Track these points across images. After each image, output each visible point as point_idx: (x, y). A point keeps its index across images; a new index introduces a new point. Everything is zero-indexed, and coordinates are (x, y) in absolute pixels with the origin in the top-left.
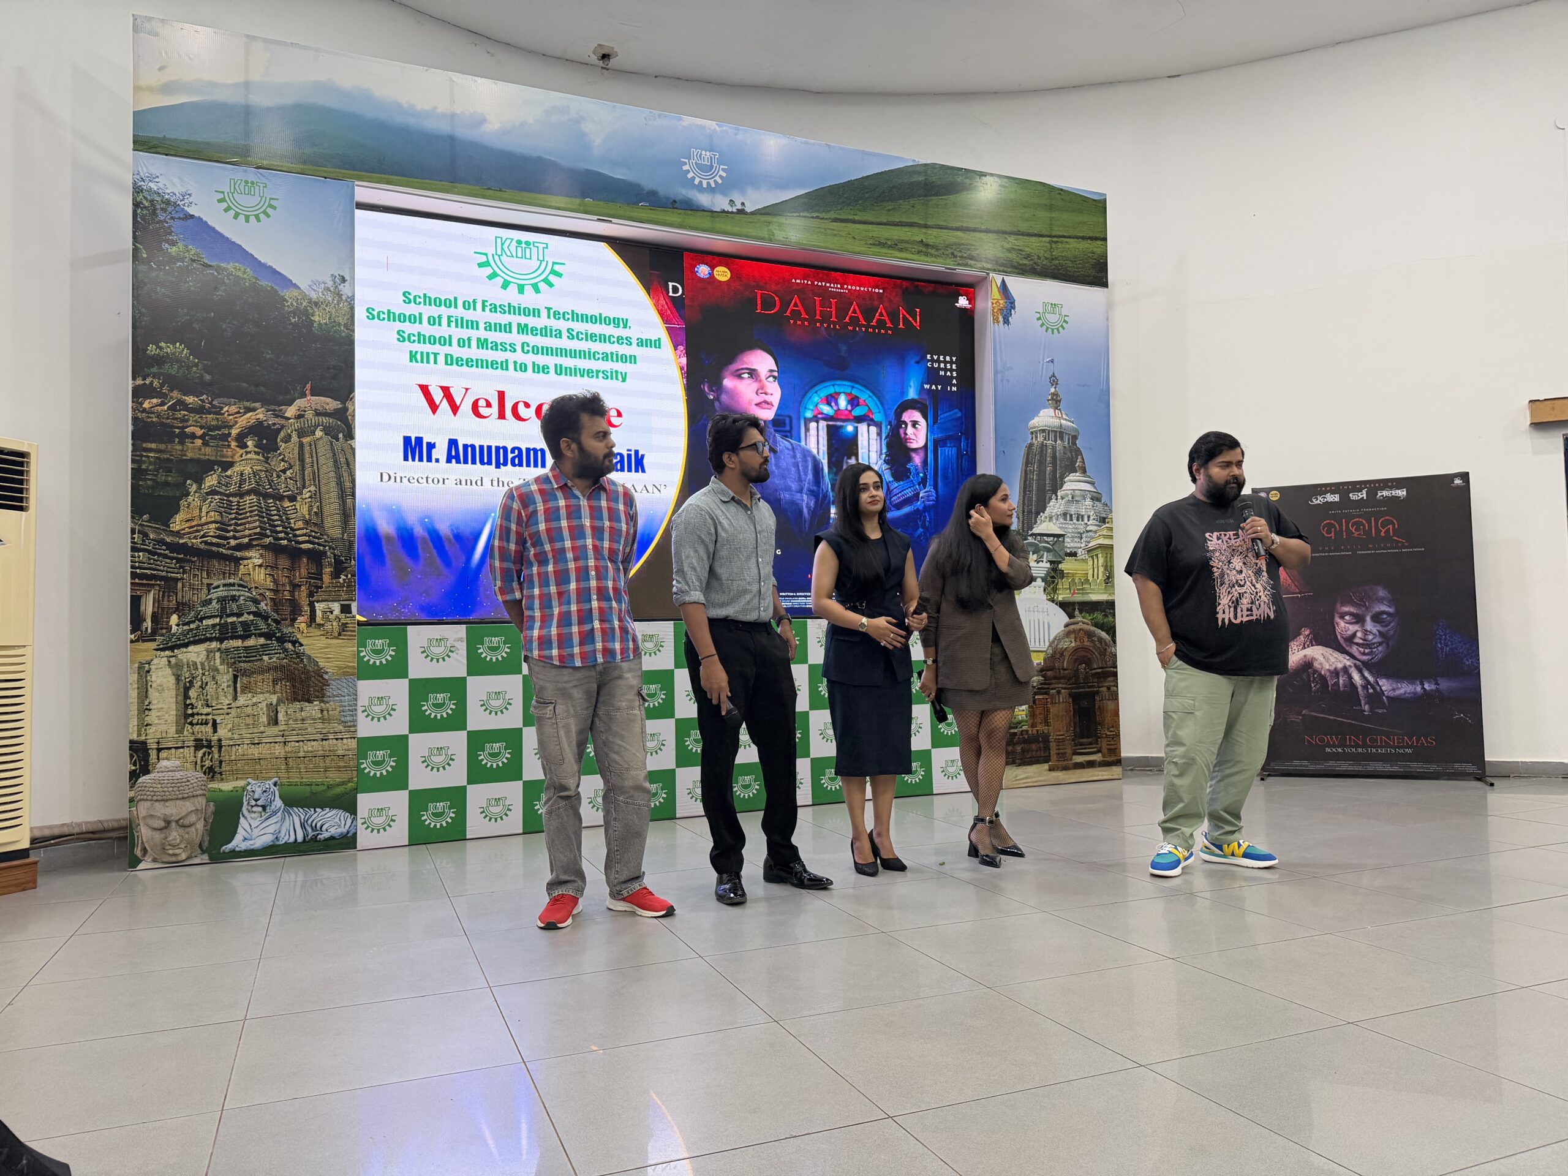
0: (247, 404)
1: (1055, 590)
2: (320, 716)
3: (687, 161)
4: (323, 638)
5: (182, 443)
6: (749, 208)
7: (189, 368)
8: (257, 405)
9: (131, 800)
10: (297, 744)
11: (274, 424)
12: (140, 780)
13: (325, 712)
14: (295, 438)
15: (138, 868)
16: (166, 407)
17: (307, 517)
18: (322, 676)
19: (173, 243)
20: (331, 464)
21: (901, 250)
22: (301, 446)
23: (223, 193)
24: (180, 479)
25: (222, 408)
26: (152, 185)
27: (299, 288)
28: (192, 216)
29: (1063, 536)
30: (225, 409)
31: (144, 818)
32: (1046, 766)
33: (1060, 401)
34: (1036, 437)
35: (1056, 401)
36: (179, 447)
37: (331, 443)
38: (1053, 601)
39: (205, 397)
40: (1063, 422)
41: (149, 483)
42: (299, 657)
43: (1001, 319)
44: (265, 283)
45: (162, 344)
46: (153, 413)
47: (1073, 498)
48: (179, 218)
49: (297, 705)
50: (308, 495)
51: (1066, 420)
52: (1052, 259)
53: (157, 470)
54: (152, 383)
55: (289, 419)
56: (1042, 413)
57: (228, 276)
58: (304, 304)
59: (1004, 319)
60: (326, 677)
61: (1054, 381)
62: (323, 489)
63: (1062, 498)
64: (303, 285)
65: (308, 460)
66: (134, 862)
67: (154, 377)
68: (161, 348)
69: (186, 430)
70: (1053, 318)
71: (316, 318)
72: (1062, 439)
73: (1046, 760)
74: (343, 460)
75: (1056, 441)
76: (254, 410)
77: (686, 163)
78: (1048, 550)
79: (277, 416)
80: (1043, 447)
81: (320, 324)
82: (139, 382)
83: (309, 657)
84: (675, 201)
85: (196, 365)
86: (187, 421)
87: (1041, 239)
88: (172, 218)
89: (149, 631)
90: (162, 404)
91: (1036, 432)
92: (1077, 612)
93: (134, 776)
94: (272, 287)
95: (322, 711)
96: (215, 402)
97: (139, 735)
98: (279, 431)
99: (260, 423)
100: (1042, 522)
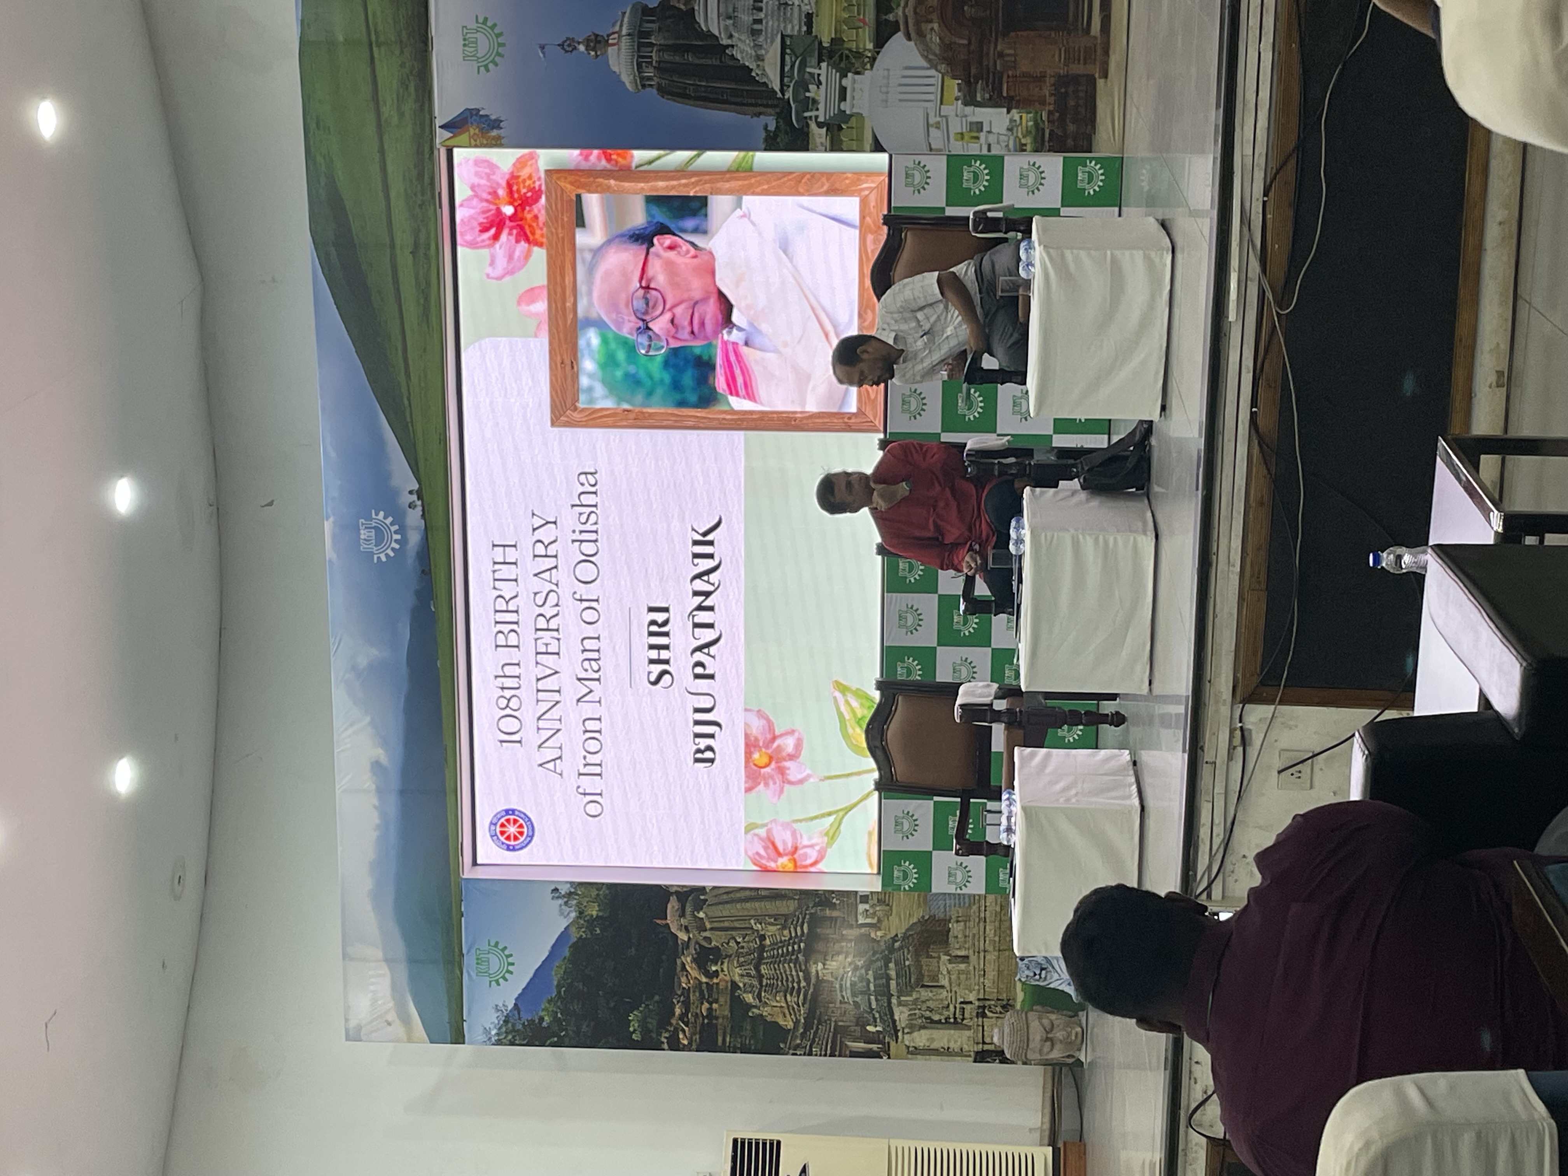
0: (679, 969)
1: (859, 55)
2: (962, 923)
3: (375, 557)
4: (890, 918)
5: (717, 1018)
6: (416, 486)
7: (650, 1010)
8: (679, 962)
9: (1025, 1063)
10: (987, 942)
11: (695, 949)
12: (1008, 1056)
13: (960, 919)
14: (707, 934)
15: (1084, 1060)
16: (686, 1029)
17: (778, 927)
18: (926, 920)
19: (542, 1019)
20: (729, 906)
21: (428, 284)
22: (712, 929)
23: (490, 982)
24: (749, 1020)
25: (684, 988)
26: (494, 1032)
27: (568, 926)
28: (515, 1004)
29: (783, 37)
30: (684, 985)
31: (1041, 1055)
32: (1100, 83)
33: (597, 36)
34: (650, 79)
35: (597, 43)
36: (720, 1020)
37: (709, 905)
38: (873, 60)
39: (675, 1001)
40: (624, 31)
41: (752, 1042)
42: (908, 938)
43: (494, 133)
44: (567, 953)
45: (631, 1029)
46: (691, 1038)
47: (730, 18)
48: (519, 1014)
49: (951, 940)
50: (759, 926)
51: (621, 26)
52: (401, 42)
53: (741, 1037)
54: (666, 1038)
55: (689, 938)
56: (615, 69)
57: (565, 980)
58: (582, 922)
59: (493, 128)
60: (927, 917)
61: (568, 46)
62: (752, 913)
63: (731, 36)
64: (563, 923)
65: (726, 924)
66: (1079, 1063)
67: (661, 1036)
68: (635, 1030)
69: (705, 1014)
70: (484, 45)
71: (594, 913)
72: (647, 34)
73: (1092, 82)
74: (725, 897)
75: (652, 45)
76: (683, 965)
77: (379, 558)
78: (803, 65)
79: (688, 947)
80: (661, 69)
81: (599, 911)
82: (666, 1046)
83: (908, 930)
84: (423, 571)
85: (647, 1005)
86: (697, 1014)
87: (377, 62)
88: (520, 1019)
89: (880, 1046)
90: (684, 1031)
91: (642, 79)
92: (891, 17)
93: (1004, 1061)
94: (570, 947)
95: (958, 921)
96: (679, 993)
97: (970, 1056)
98: (701, 946)
99: (694, 960)
100: (764, 74)
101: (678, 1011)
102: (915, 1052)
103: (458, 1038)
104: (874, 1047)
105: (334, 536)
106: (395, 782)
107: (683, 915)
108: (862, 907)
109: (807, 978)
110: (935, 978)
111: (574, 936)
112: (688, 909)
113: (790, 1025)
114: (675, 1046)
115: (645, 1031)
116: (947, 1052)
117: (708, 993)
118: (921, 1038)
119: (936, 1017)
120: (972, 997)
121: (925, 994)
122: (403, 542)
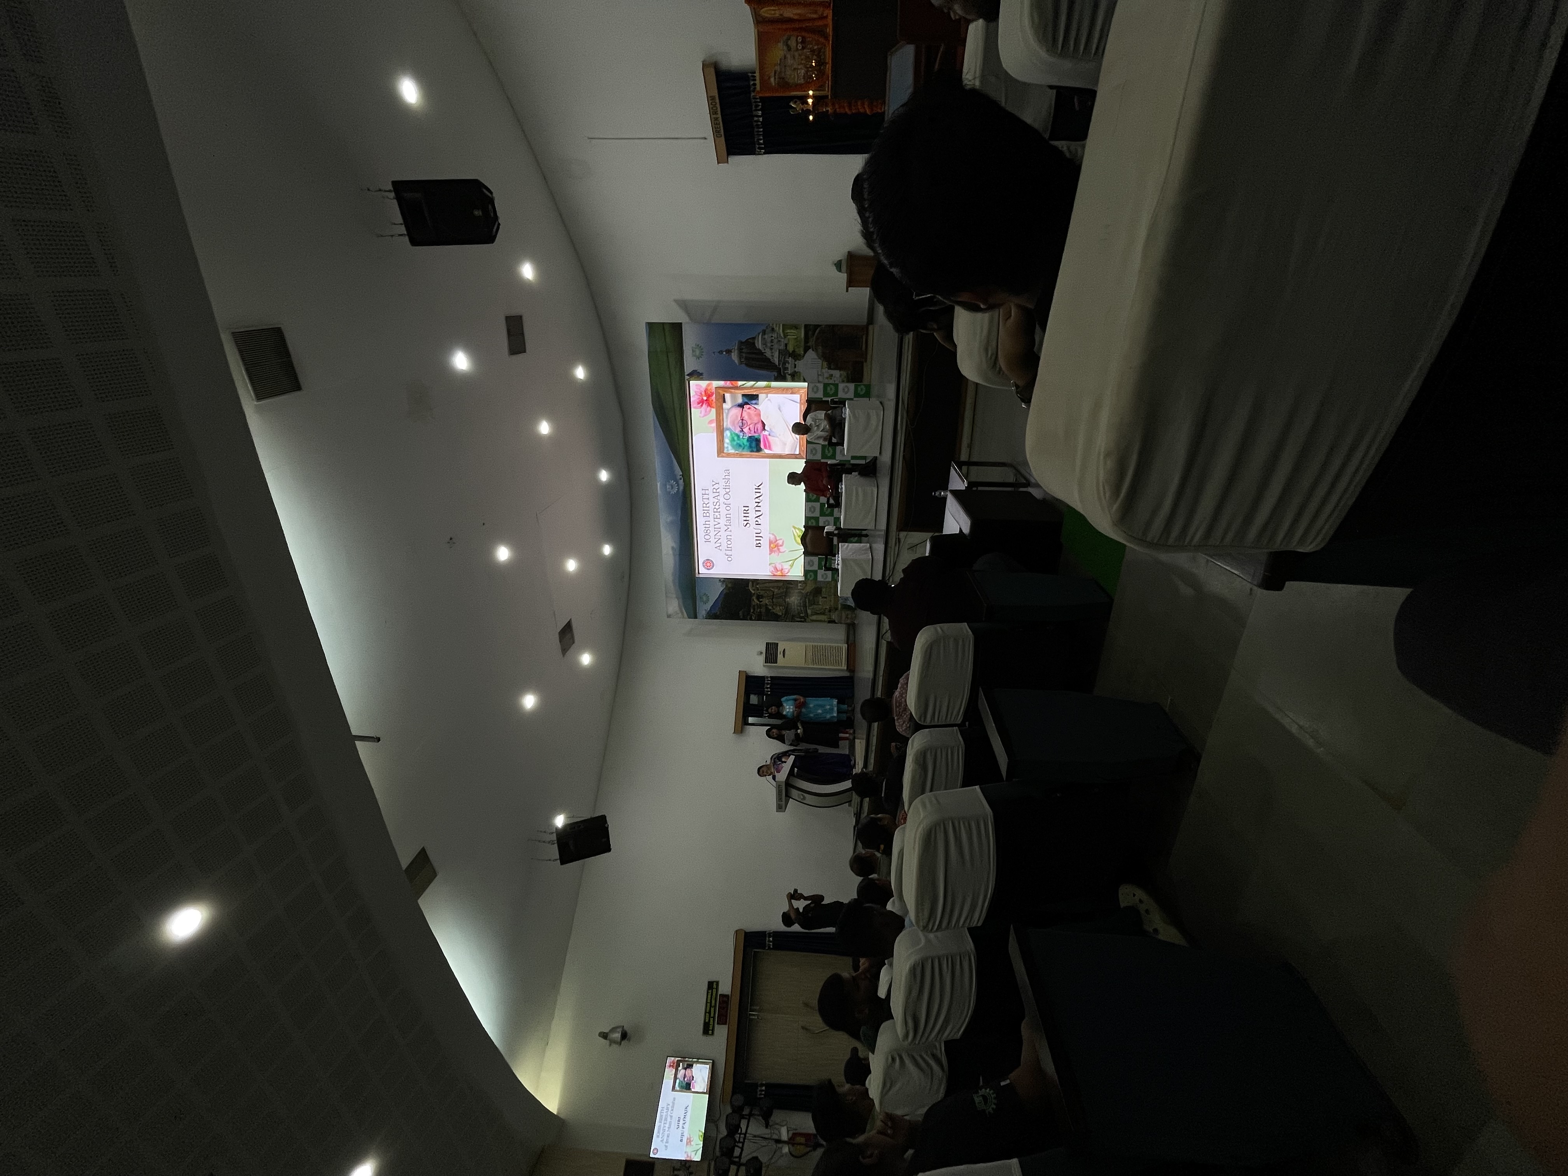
1: (800, 355)
4: (807, 587)
5: (762, 613)
6: (681, 474)
7: (745, 611)
9: (841, 624)
10: (831, 593)
11: (756, 595)
17: (778, 589)
18: (816, 588)
19: (717, 613)
20: (765, 584)
21: (684, 418)
22: (760, 590)
23: (704, 603)
24: (770, 613)
26: (705, 616)
27: (723, 589)
28: (710, 609)
29: (779, 350)
30: (753, 604)
31: (845, 621)
32: (865, 363)
33: (729, 350)
34: (743, 361)
35: (729, 352)
37: (760, 584)
38: (803, 356)
39: (751, 608)
40: (736, 348)
41: (771, 618)
42: (811, 592)
43: (701, 377)
44: (723, 597)
46: (755, 618)
47: (764, 345)
48: (711, 611)
49: (822, 593)
50: (773, 589)
52: (675, 351)
53: (768, 617)
54: (749, 617)
55: (755, 592)
56: (734, 359)
57: (723, 603)
58: (726, 588)
59: (701, 375)
61: (721, 352)
62: (771, 586)
63: (765, 350)
65: (764, 589)
66: (855, 623)
67: (747, 617)
69: (759, 612)
70: (698, 353)
72: (742, 349)
73: (862, 363)
74: (764, 582)
75: (743, 352)
76: (753, 599)
77: (672, 493)
78: (785, 358)
79: (754, 594)
80: (746, 358)
81: (730, 585)
83: (811, 590)
84: (684, 497)
85: (744, 609)
86: (757, 611)
87: (669, 357)
88: (711, 613)
90: (753, 616)
91: (741, 361)
92: (808, 345)
93: (835, 623)
95: (824, 588)
96: (752, 606)
97: (827, 622)
98: (758, 594)
99: (756, 598)
100: (774, 361)
101: (752, 611)
102: (813, 621)
103: (696, 617)
104: (803, 620)
105: (661, 488)
106: (677, 552)
107: (753, 586)
108: (799, 584)
109: (785, 602)
110: (818, 602)
111: (725, 592)
112: (754, 585)
113: (781, 614)
114: (751, 619)
115: (744, 616)
116: (820, 621)
117: (760, 606)
118: (814, 617)
119: (818, 612)
120: (828, 607)
121: (815, 606)
122: (678, 489)
